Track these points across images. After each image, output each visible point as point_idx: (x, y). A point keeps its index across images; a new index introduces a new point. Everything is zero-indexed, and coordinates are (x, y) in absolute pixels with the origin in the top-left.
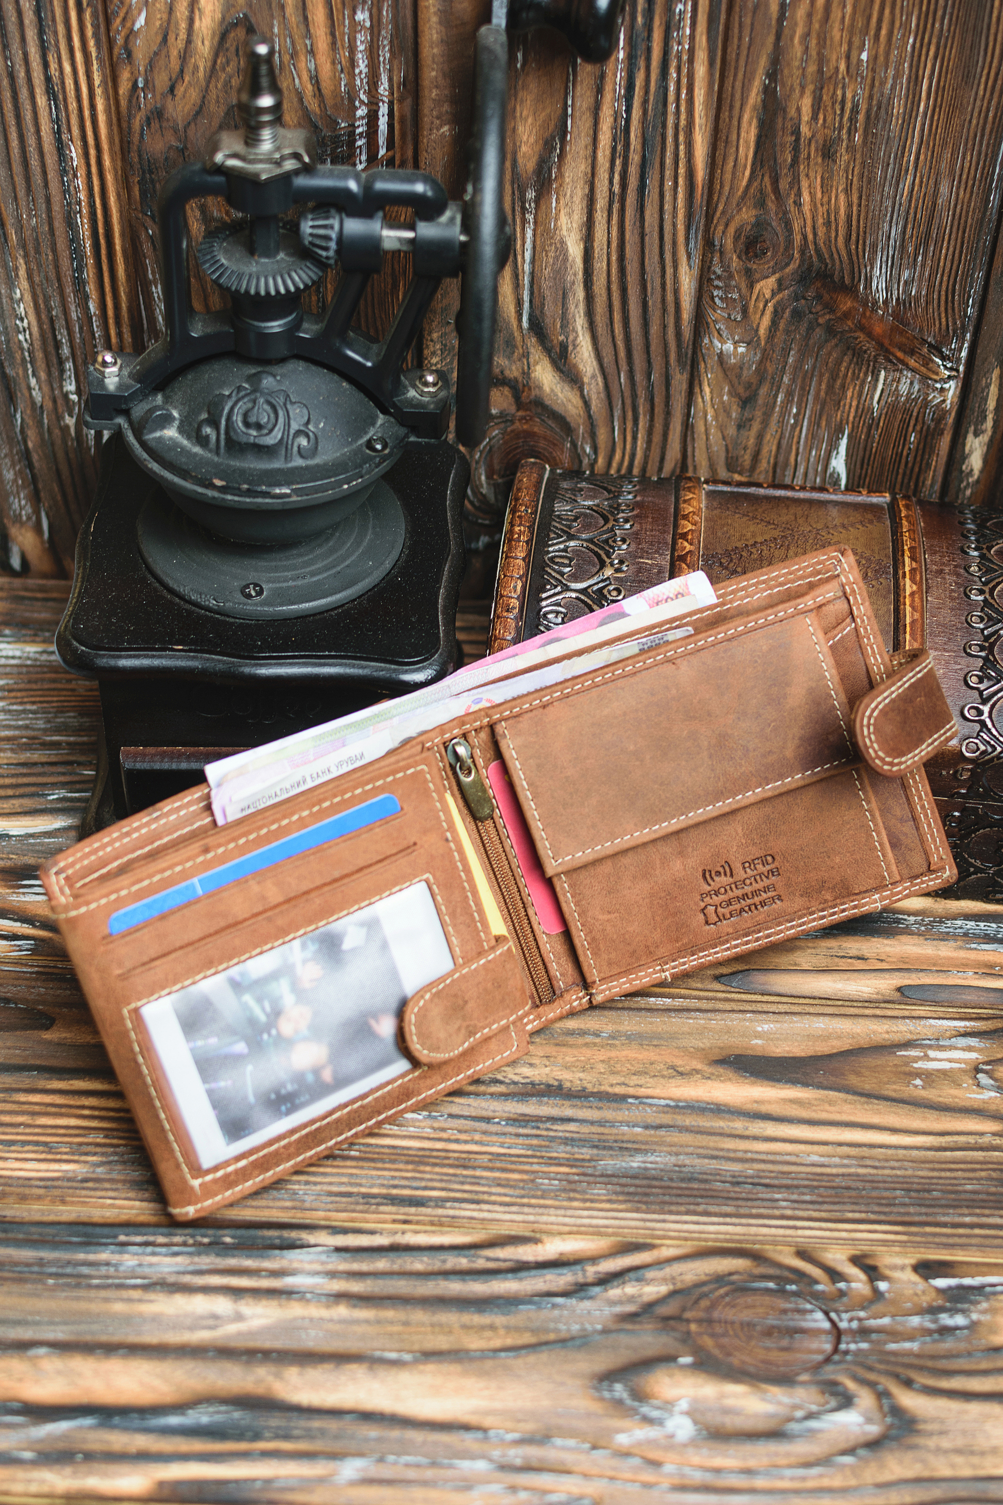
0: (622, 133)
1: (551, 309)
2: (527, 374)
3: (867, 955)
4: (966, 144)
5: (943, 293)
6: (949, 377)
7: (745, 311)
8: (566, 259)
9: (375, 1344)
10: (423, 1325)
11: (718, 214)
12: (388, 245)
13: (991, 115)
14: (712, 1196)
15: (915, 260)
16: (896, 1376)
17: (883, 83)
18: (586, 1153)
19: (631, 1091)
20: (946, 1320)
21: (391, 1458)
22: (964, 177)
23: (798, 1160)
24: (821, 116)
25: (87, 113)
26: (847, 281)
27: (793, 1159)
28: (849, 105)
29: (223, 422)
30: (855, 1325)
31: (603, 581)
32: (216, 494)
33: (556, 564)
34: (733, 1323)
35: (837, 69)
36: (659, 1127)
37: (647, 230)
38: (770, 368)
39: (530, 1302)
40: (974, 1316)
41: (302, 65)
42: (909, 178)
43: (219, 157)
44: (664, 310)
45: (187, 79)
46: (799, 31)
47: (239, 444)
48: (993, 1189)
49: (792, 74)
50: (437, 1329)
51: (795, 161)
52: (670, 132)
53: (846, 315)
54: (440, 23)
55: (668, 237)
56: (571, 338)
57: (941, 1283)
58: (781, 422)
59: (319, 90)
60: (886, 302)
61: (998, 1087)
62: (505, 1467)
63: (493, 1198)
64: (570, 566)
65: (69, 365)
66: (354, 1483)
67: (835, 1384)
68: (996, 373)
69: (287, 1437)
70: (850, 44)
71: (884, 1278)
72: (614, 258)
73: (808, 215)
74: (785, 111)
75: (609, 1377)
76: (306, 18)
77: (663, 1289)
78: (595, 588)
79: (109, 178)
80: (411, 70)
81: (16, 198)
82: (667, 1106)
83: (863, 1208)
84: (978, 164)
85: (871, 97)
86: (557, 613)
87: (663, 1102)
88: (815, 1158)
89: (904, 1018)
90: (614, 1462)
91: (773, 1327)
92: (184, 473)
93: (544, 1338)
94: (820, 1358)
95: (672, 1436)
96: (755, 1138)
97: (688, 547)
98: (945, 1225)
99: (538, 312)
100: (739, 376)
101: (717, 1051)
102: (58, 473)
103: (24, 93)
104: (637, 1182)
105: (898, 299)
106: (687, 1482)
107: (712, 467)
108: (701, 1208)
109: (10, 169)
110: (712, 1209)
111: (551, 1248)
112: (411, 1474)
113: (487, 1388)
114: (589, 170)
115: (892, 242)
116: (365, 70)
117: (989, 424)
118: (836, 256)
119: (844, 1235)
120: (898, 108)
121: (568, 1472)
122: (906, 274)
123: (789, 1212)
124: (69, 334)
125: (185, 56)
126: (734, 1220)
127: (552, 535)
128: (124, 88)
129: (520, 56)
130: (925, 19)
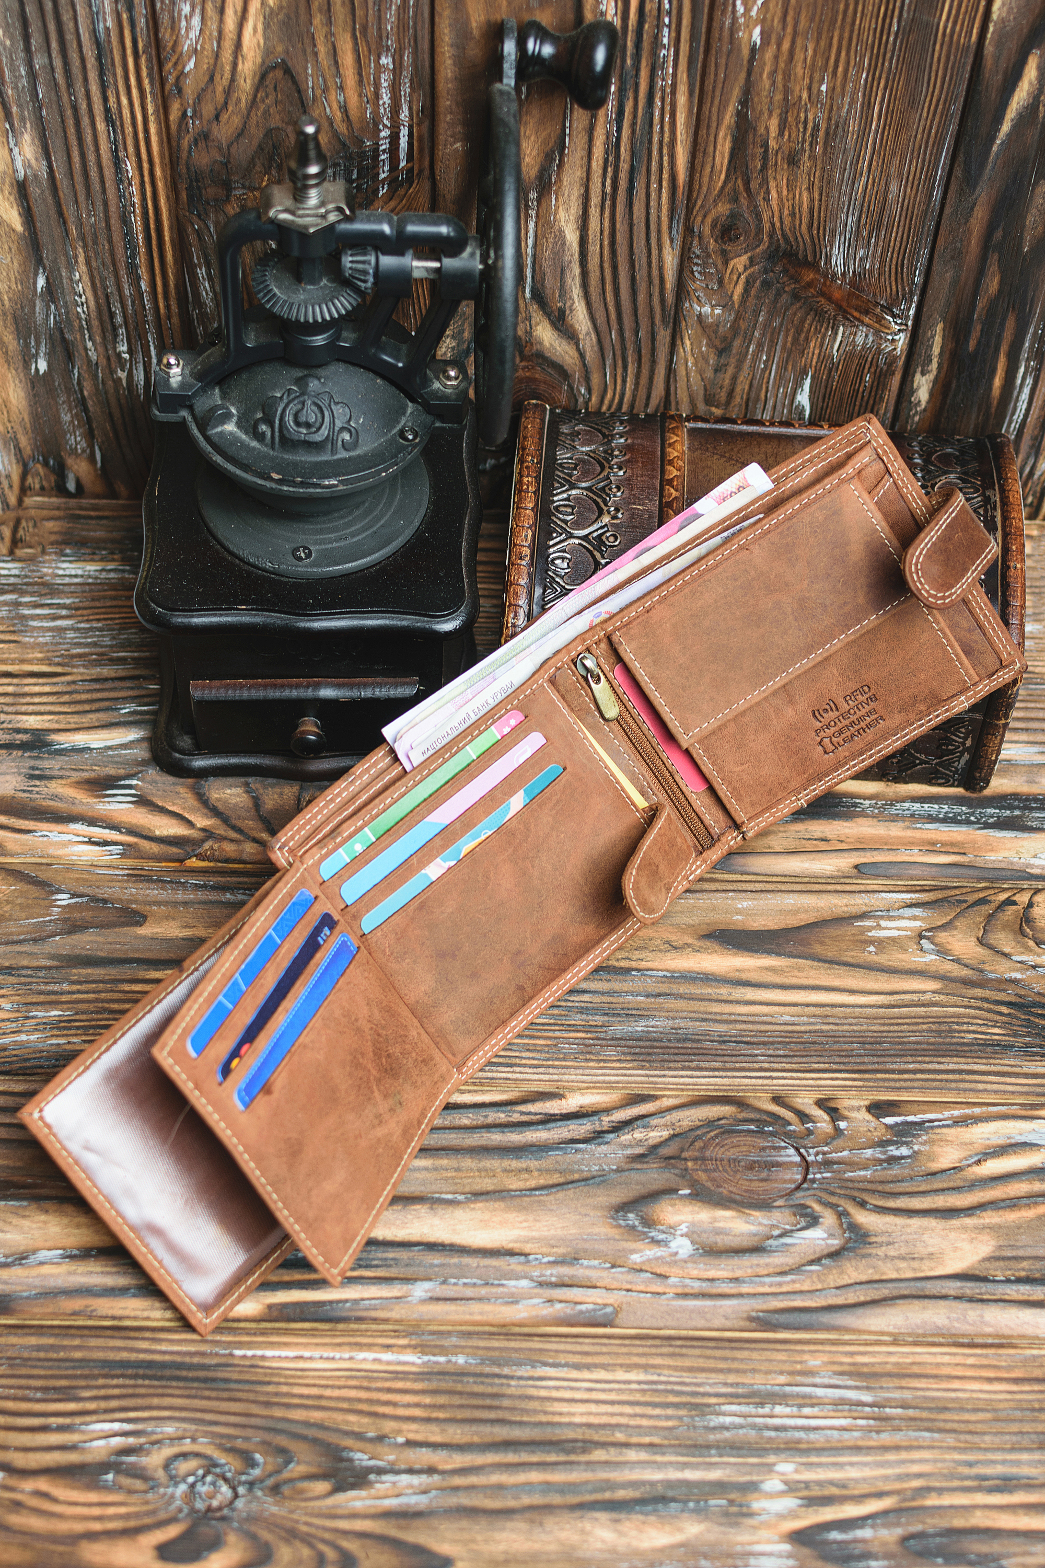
0: (613, 148)
1: (550, 283)
2: (529, 333)
3: (829, 837)
4: (912, 154)
5: (893, 267)
6: (899, 331)
7: (721, 282)
8: (564, 244)
9: (434, 1188)
10: (472, 1170)
11: (697, 208)
12: (416, 274)
13: (933, 131)
14: (703, 1054)
15: (869, 242)
16: (854, 1199)
17: (840, 108)
18: (599, 1019)
19: (634, 964)
20: (894, 1151)
21: (453, 1281)
22: (911, 178)
23: (773, 1020)
24: (787, 133)
25: (141, 135)
26: (810, 258)
27: (769, 1019)
28: (810, 125)
29: (277, 422)
30: (820, 1158)
31: (602, 528)
32: (274, 486)
33: (561, 512)
34: (722, 1160)
35: (800, 97)
36: (659, 995)
37: (635, 221)
38: (743, 325)
39: (558, 1149)
40: (916, 1148)
41: (332, 97)
42: (864, 180)
43: (271, 213)
44: (650, 282)
45: (230, 109)
46: (767, 69)
47: (292, 441)
48: (933, 1040)
49: (761, 100)
50: (483, 1174)
51: (764, 167)
52: (655, 147)
53: (809, 285)
54: (454, 65)
55: (653, 227)
56: (568, 304)
57: (889, 1120)
58: (753, 367)
59: (348, 117)
60: (843, 274)
61: (938, 951)
62: (541, 1284)
63: (524, 1062)
64: (572, 514)
65: (122, 331)
66: (423, 1301)
67: (805, 1207)
68: (940, 327)
69: (367, 1267)
70: (811, 78)
71: (844, 1118)
72: (606, 243)
73: (776, 208)
74: (755, 129)
75: (624, 1207)
76: (336, 62)
77: (665, 1134)
78: (595, 535)
79: (160, 185)
80: (428, 99)
81: (77, 202)
82: (665, 976)
83: (826, 1059)
84: (922, 168)
85: (830, 119)
86: (563, 558)
87: (661, 974)
88: (787, 1018)
89: (860, 892)
90: (630, 1277)
91: (754, 1162)
92: (245, 468)
93: (570, 1178)
94: (793, 1186)
95: (676, 1253)
96: (738, 1002)
97: (674, 494)
98: (893, 1071)
99: (539, 286)
100: (716, 332)
101: (705, 926)
102: (111, 415)
103: (85, 121)
104: (641, 1043)
105: (854, 272)
106: (687, 1290)
107: (692, 403)
108: (694, 1064)
109: (72, 179)
110: (702, 1064)
111: (573, 1102)
112: (469, 1292)
113: (525, 1221)
114: (584, 175)
115: (848, 228)
116: (388, 102)
117: (934, 365)
118: (800, 239)
119: (811, 1082)
120: (853, 126)
121: (595, 1287)
122: (861, 253)
123: (766, 1065)
124: (123, 307)
125: (228, 92)
126: (721, 1073)
127: (556, 485)
128: (174, 115)
129: (524, 89)
130: (875, 60)
